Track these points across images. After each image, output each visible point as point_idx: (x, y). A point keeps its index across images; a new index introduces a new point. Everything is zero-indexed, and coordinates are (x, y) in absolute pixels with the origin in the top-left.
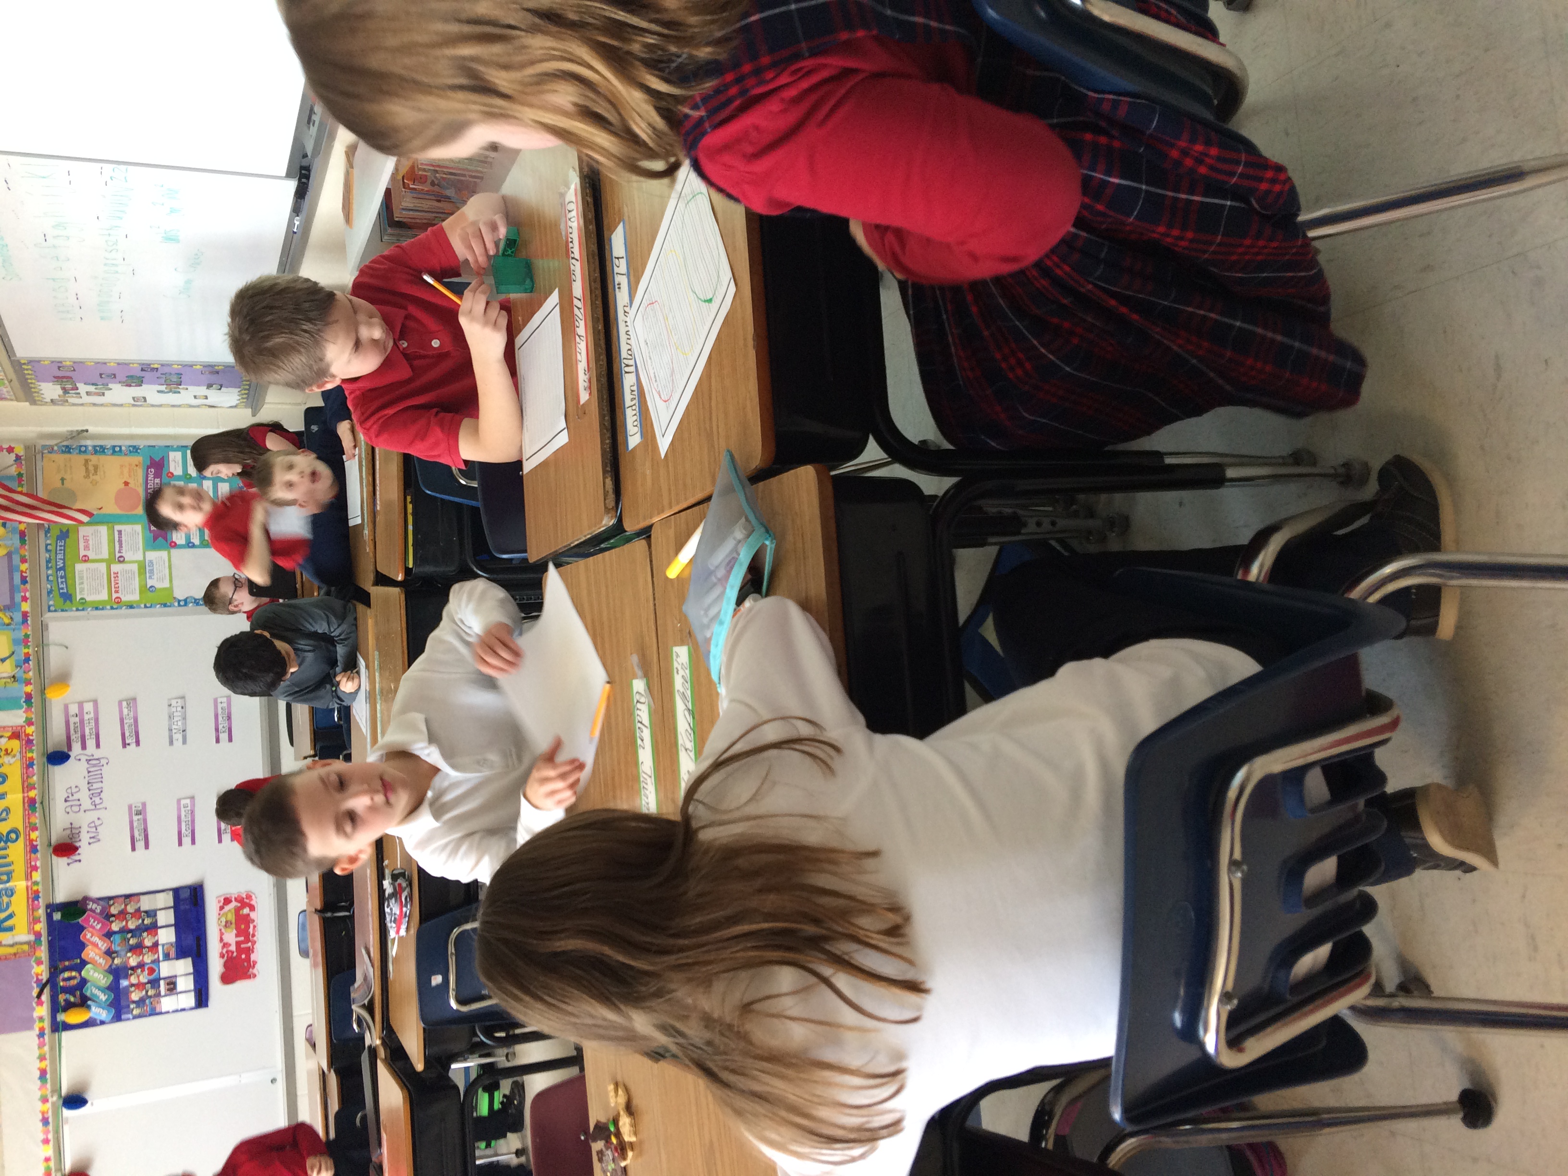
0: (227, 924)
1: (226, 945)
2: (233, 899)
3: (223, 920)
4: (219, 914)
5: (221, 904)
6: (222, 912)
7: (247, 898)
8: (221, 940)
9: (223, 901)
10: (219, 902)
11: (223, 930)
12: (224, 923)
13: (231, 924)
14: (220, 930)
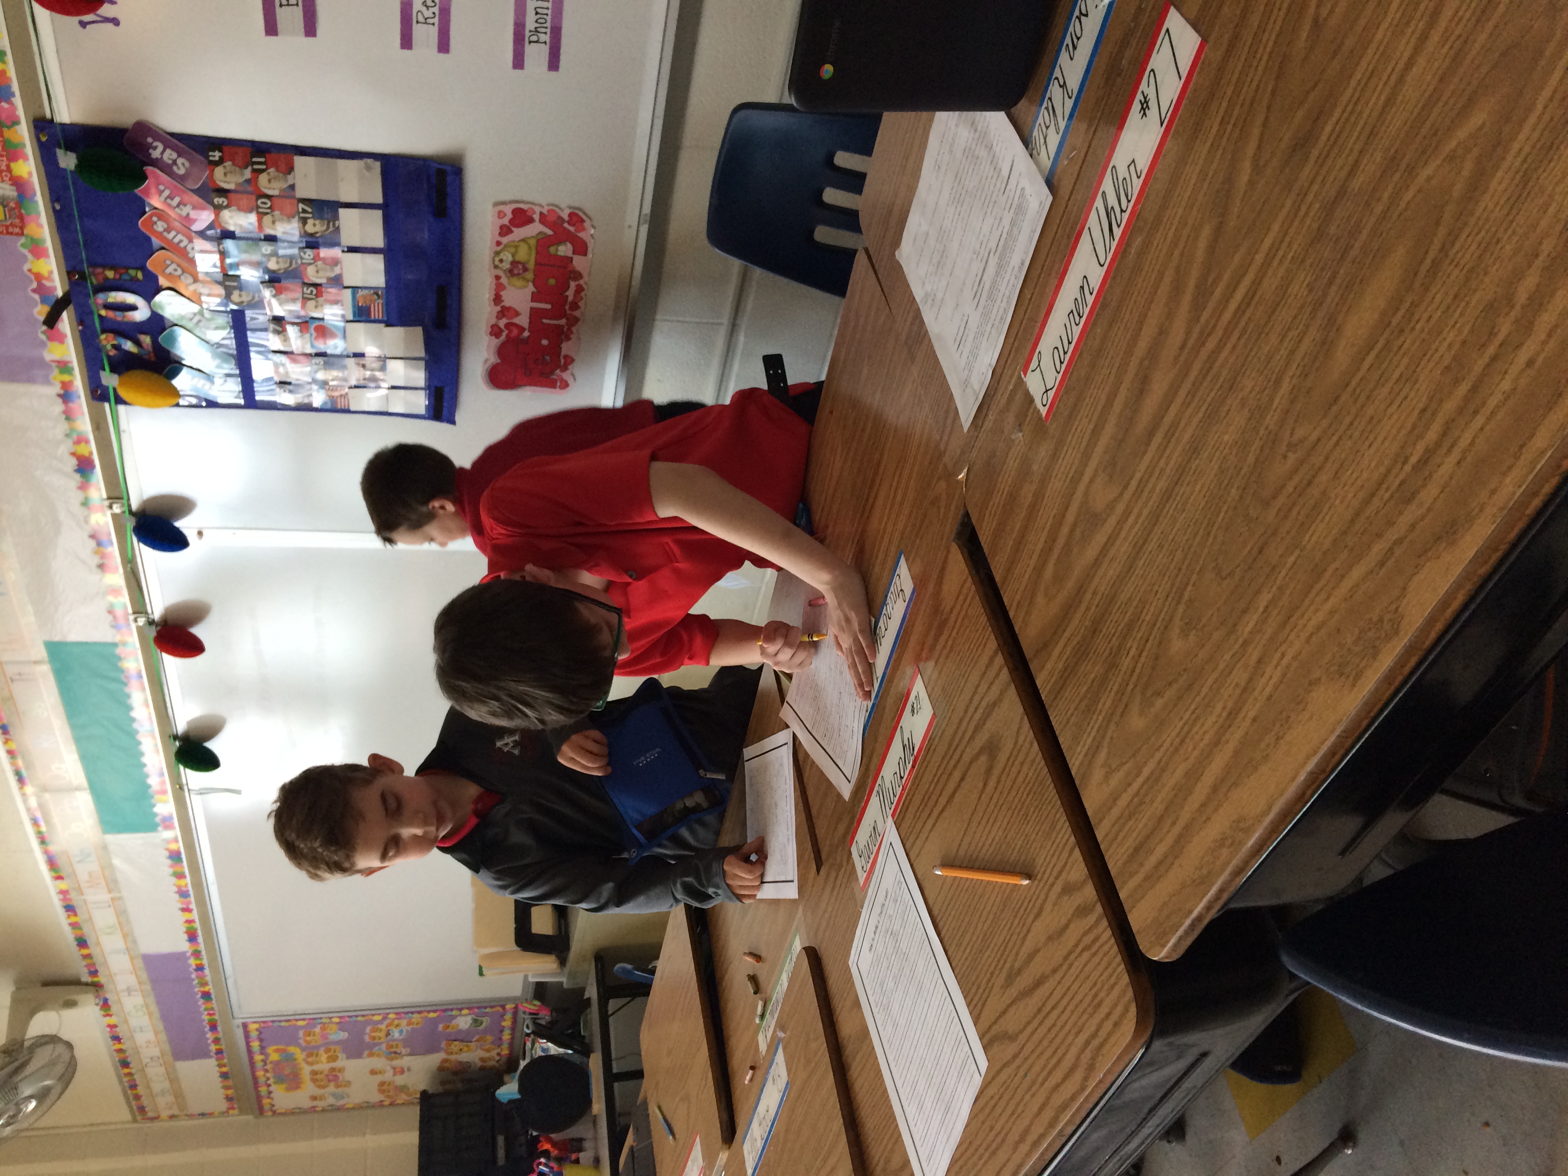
0: (516, 269)
1: (505, 312)
2: (536, 217)
3: (507, 257)
4: (498, 243)
5: (506, 221)
6: (505, 240)
7: (569, 223)
8: (497, 299)
9: (509, 216)
10: (501, 215)
11: (504, 280)
12: (506, 265)
13: (525, 269)
14: (498, 278)
